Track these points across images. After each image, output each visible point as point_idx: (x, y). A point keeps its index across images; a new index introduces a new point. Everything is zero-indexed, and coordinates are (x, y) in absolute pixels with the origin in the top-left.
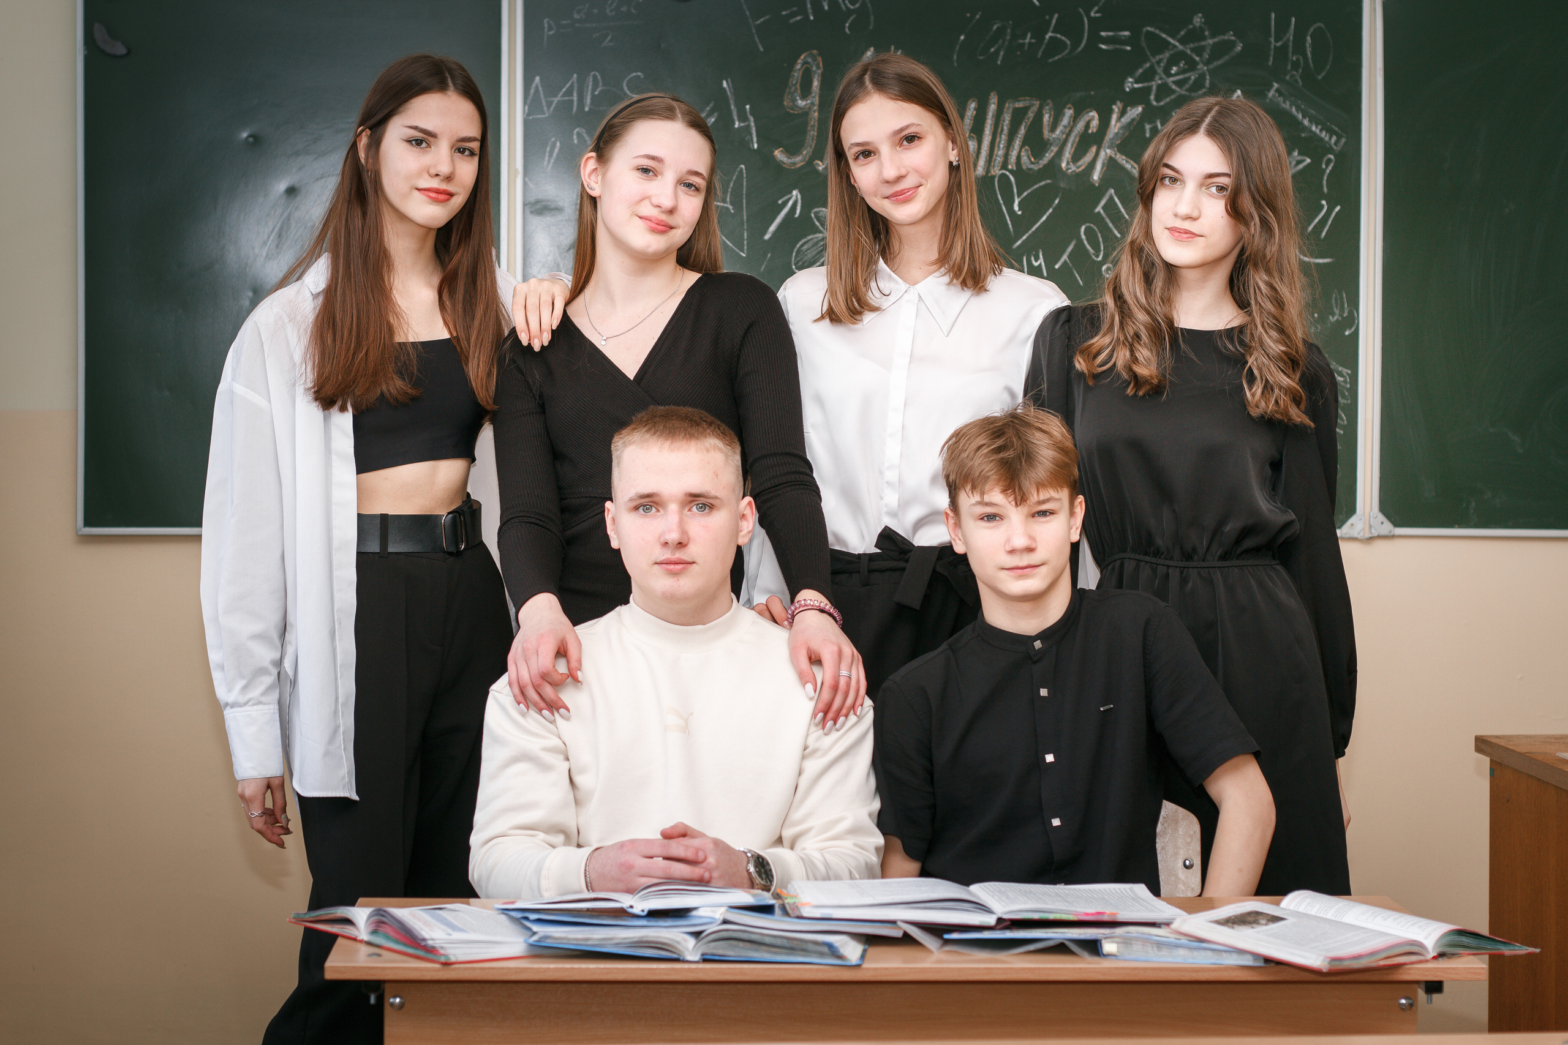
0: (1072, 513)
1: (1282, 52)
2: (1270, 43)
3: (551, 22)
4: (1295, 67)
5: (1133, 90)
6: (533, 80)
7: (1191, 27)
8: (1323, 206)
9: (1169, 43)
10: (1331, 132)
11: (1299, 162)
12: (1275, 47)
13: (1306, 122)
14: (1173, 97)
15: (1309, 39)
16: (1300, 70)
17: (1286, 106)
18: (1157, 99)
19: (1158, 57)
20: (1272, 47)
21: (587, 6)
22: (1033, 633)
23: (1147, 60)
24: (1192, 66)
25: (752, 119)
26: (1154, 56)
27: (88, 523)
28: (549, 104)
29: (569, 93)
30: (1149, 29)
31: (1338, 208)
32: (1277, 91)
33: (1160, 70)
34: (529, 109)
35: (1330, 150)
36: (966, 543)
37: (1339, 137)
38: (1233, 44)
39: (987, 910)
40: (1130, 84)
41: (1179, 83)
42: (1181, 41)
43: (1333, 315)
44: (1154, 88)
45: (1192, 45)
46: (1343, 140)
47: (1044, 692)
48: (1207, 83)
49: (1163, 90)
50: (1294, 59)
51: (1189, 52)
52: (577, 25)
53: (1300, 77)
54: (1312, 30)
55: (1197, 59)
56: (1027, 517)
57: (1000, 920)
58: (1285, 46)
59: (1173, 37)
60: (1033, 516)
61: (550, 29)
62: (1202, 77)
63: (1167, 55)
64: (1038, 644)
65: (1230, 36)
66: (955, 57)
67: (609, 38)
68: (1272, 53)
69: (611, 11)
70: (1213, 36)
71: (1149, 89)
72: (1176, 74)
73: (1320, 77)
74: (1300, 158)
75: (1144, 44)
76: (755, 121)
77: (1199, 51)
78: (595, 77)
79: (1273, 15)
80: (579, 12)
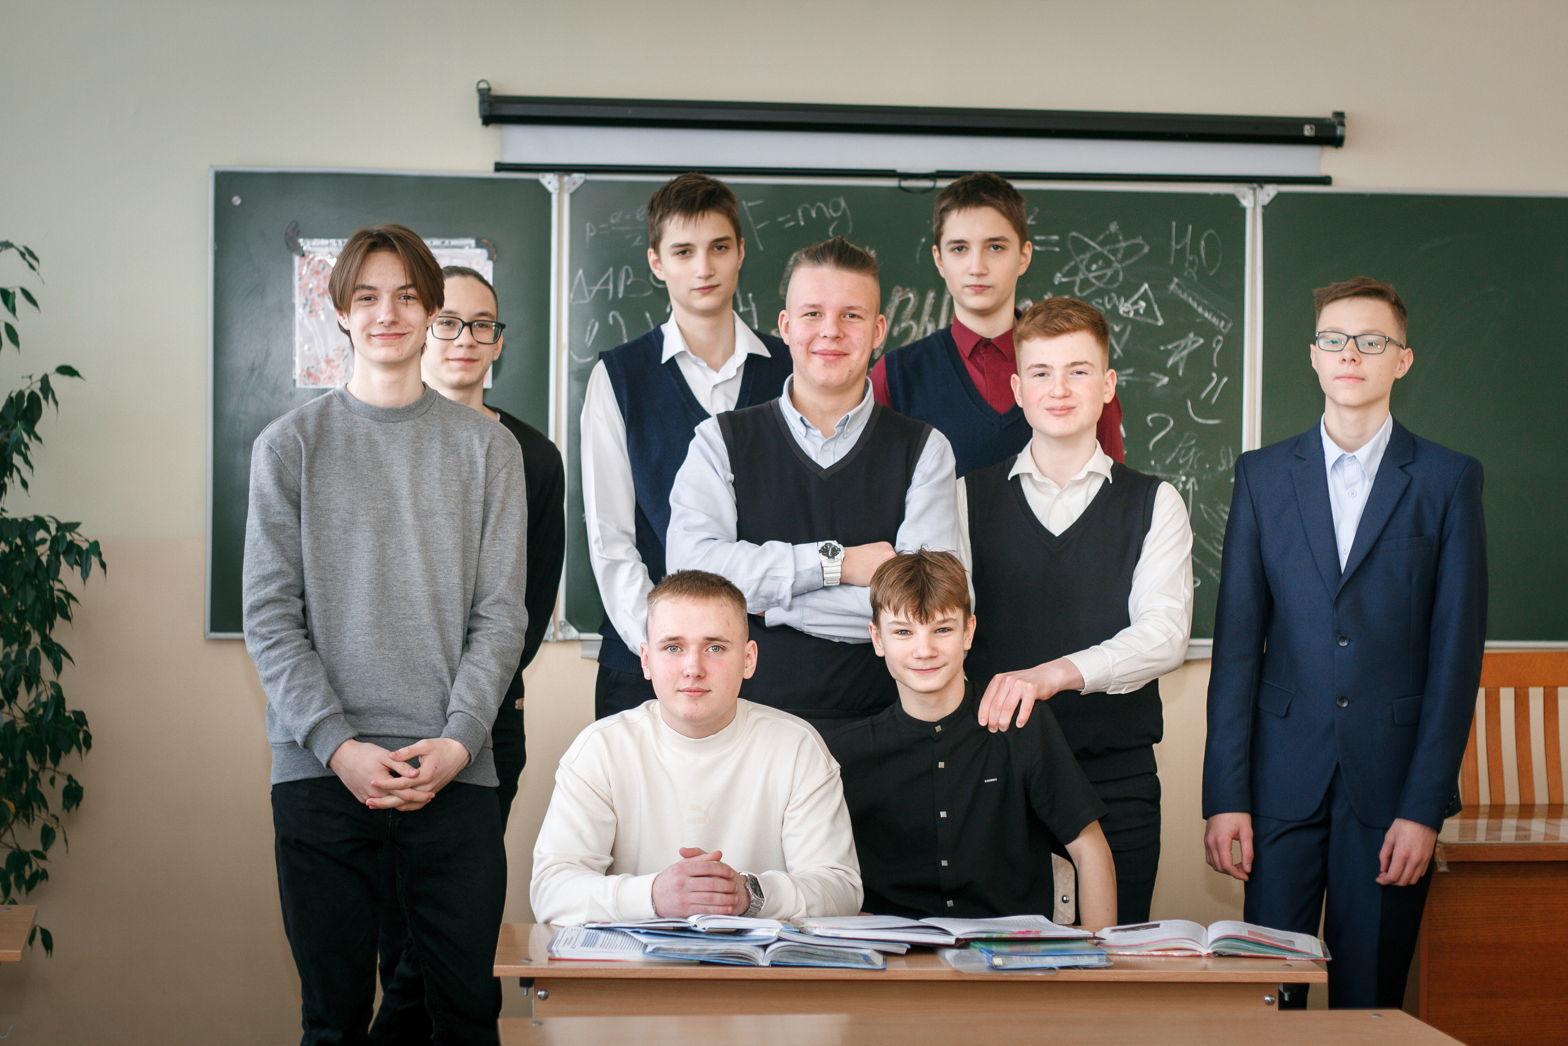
0: (966, 628)
1: (1181, 253)
2: (1171, 245)
3: (592, 226)
4: (1192, 264)
5: (1061, 284)
6: (577, 271)
7: (1108, 233)
8: (1213, 378)
9: (1089, 245)
10: (1220, 318)
11: (1194, 342)
12: (1176, 250)
13: (1200, 310)
14: (1093, 289)
15: (1203, 243)
16: (1196, 268)
17: (1184, 296)
18: (1081, 290)
19: (1081, 257)
20: (1173, 249)
21: (621, 213)
22: (935, 720)
23: (1071, 258)
24: (1108, 263)
25: (753, 305)
26: (1078, 255)
27: (214, 628)
28: (590, 292)
29: (606, 283)
30: (1074, 234)
31: (1225, 380)
32: (1177, 284)
33: (1082, 267)
34: (574, 295)
35: (1219, 333)
36: (884, 649)
37: (1227, 322)
38: (1141, 247)
39: (946, 933)
40: (1058, 278)
41: (1098, 278)
42: (1101, 244)
43: (1221, 465)
44: (1078, 282)
45: (1108, 247)
46: (1230, 325)
47: (941, 765)
48: (1121, 278)
49: (1085, 283)
50: (1191, 258)
51: (1106, 252)
52: (613, 228)
53: (1196, 274)
54: (1205, 235)
55: (1113, 258)
56: (930, 633)
57: (957, 940)
58: (1183, 249)
59: (1093, 240)
60: (935, 632)
61: (591, 231)
62: (1116, 273)
63: (1088, 255)
64: (938, 728)
65: (1139, 240)
66: (918, 256)
67: (639, 238)
68: (1173, 254)
69: (641, 217)
70: (1126, 239)
71: (1073, 283)
72: (1096, 270)
73: (1212, 274)
74: (1195, 339)
75: (1069, 246)
76: (757, 307)
77: (1114, 252)
78: (627, 270)
79: (1174, 224)
80: (615, 217)
